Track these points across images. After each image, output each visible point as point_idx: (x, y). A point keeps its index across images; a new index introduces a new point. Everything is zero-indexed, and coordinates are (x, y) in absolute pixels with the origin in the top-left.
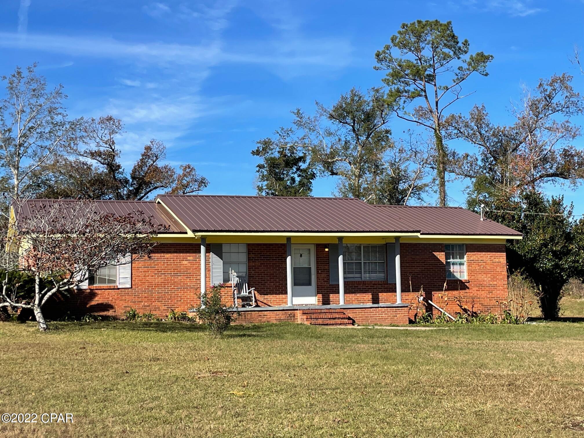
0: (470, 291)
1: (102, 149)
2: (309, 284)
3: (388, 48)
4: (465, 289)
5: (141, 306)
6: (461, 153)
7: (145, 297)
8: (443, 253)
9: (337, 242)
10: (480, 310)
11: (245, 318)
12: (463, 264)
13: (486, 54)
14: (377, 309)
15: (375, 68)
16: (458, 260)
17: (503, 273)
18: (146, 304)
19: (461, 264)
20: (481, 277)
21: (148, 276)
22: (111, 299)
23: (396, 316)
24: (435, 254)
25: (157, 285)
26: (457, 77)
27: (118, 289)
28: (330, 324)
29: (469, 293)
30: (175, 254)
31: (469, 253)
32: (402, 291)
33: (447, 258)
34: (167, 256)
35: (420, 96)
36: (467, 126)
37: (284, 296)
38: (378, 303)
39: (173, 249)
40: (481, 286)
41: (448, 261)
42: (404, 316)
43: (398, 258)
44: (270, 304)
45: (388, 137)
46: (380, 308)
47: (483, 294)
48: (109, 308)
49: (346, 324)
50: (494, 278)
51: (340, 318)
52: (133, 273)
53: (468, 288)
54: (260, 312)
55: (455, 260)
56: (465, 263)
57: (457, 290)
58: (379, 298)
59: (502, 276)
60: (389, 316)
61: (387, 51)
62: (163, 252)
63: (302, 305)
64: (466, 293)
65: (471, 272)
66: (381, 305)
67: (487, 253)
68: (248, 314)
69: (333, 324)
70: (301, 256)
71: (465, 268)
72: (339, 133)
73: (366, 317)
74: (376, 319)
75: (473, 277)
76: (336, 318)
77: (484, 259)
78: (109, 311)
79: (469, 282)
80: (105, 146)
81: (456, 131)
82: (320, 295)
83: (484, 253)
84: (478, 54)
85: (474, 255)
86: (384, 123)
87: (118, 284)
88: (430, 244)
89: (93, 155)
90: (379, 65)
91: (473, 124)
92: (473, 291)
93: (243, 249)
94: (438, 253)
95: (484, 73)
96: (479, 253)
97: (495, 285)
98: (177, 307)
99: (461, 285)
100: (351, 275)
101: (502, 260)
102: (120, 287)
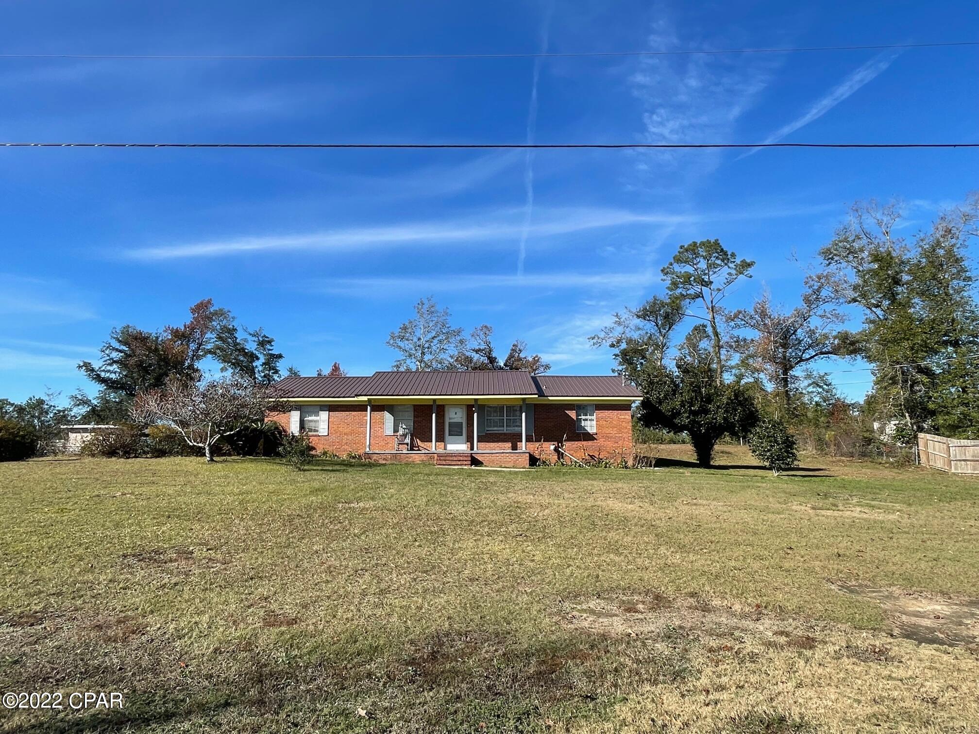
0: (598, 442)
1: (482, 347)
2: (461, 435)
3: (671, 264)
4: (593, 440)
7: (337, 442)
8: (575, 412)
10: (605, 456)
12: (593, 420)
13: (748, 261)
14: (502, 454)
15: (662, 280)
16: (588, 417)
17: (628, 428)
19: (591, 420)
20: (607, 431)
21: (340, 427)
22: (314, 442)
23: (518, 460)
24: (566, 412)
25: (346, 434)
26: (726, 281)
29: (596, 443)
31: (598, 412)
32: (527, 441)
33: (578, 415)
34: (353, 413)
38: (517, 450)
39: (357, 409)
40: (607, 437)
41: (580, 417)
42: (525, 460)
44: (429, 449)
46: (504, 454)
47: (609, 444)
49: (466, 464)
50: (620, 431)
51: (464, 460)
52: (330, 425)
53: (596, 439)
54: (409, 455)
55: (586, 417)
56: (595, 420)
57: (585, 440)
58: (517, 446)
59: (627, 430)
60: (512, 460)
61: (670, 267)
63: (454, 450)
64: (594, 443)
65: (598, 427)
67: (613, 412)
68: (399, 456)
70: (456, 414)
71: (594, 423)
74: (501, 462)
75: (600, 431)
76: (461, 460)
77: (611, 416)
78: (313, 451)
79: (597, 434)
80: (484, 345)
82: (469, 443)
83: (611, 411)
84: (741, 262)
85: (602, 413)
87: (319, 433)
88: (562, 404)
90: (665, 277)
91: (757, 316)
92: (600, 442)
94: (570, 412)
95: (749, 275)
96: (606, 411)
97: (621, 436)
99: (589, 437)
100: (495, 428)
101: (627, 417)
102: (320, 435)
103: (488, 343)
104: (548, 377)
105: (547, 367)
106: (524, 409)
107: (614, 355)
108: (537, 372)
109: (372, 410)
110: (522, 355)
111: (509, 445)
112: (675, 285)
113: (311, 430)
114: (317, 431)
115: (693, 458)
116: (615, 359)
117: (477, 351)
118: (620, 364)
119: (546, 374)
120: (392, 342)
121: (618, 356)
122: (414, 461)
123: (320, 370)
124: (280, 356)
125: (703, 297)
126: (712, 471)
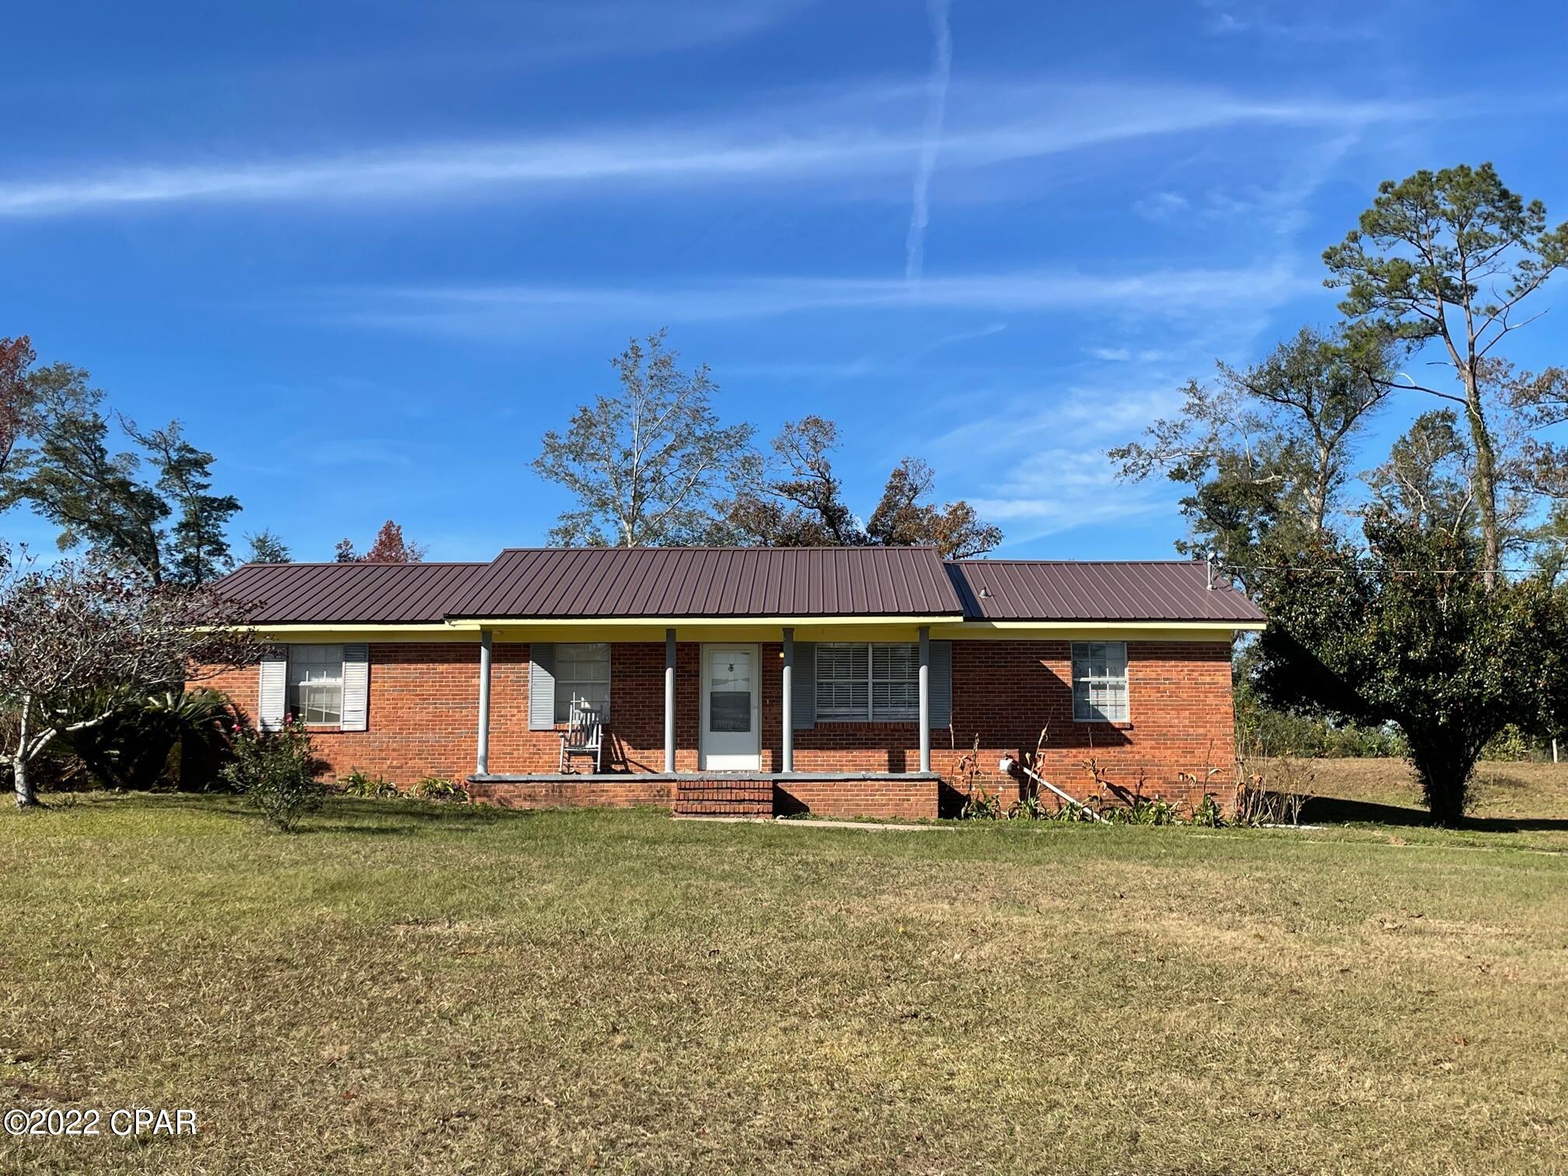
0: (1135, 749)
1: (804, 481)
2: (747, 729)
3: (1355, 238)
4: (1122, 745)
5: (385, 767)
7: (394, 750)
8: (1068, 663)
10: (1158, 792)
12: (1123, 688)
15: (1326, 284)
16: (1108, 679)
17: (1224, 709)
18: (395, 763)
19: (1117, 687)
20: (1163, 718)
21: (402, 708)
22: (326, 751)
23: (908, 800)
24: (1045, 663)
25: (418, 726)
26: (1515, 284)
27: (342, 732)
28: (720, 813)
29: (1131, 752)
30: (458, 665)
31: (1135, 663)
33: (1078, 672)
39: (452, 655)
40: (1163, 738)
41: (1082, 679)
47: (1169, 755)
48: (322, 768)
49: (758, 813)
50: (1199, 719)
51: (754, 800)
52: (372, 702)
53: (1130, 743)
55: (1103, 679)
56: (1127, 686)
58: (904, 761)
59: (1219, 716)
60: (891, 800)
61: (1351, 245)
62: (433, 661)
63: (725, 771)
64: (1124, 752)
65: (1136, 706)
67: (1180, 664)
69: (729, 813)
70: (731, 668)
71: (1125, 696)
75: (1142, 718)
76: (744, 800)
77: (1174, 676)
78: (322, 774)
79: (1132, 728)
80: (812, 473)
82: (768, 753)
83: (1173, 663)
85: (1147, 667)
87: (340, 724)
88: (1033, 643)
90: (1335, 276)
92: (1142, 750)
93: (601, 654)
94: (1053, 663)
96: (1160, 663)
97: (1201, 735)
98: (457, 771)
99: (1110, 736)
100: (843, 710)
101: (1221, 679)
102: (345, 728)
103: (821, 470)
104: (993, 564)
105: (991, 536)
106: (923, 654)
107: (1181, 502)
108: (961, 551)
109: (493, 659)
110: (920, 502)
111: (883, 756)
112: (1363, 296)
113: (316, 716)
114: (336, 718)
115: (1413, 798)
116: (1185, 512)
117: (791, 491)
118: (1201, 526)
119: (991, 557)
120: (549, 461)
121: (1196, 503)
122: (610, 804)
123: (346, 543)
124: (230, 505)
125: (1445, 333)
126: (1469, 836)
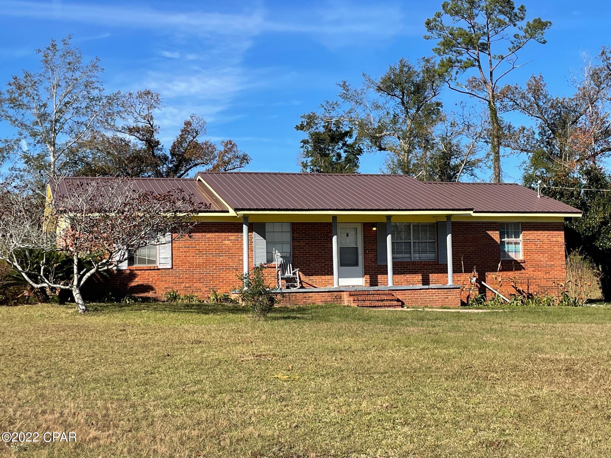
0: (526, 272)
1: (140, 125)
2: (356, 264)
3: (439, 15)
4: (520, 270)
5: (182, 287)
6: (517, 126)
7: (186, 278)
8: (498, 232)
9: (385, 220)
10: (536, 291)
11: (290, 300)
12: (519, 243)
13: (544, 20)
14: (428, 290)
15: (425, 37)
16: (513, 240)
17: (561, 253)
18: (187, 285)
19: (516, 243)
20: (538, 257)
21: (189, 256)
22: (151, 279)
23: (448, 298)
24: (489, 232)
25: (199, 266)
27: (159, 269)
28: (378, 306)
29: (525, 273)
30: (217, 234)
31: (525, 232)
32: (454, 272)
33: (501, 236)
34: (209, 235)
35: (474, 66)
36: (523, 97)
37: (329, 277)
38: (428, 284)
39: (214, 229)
40: (537, 267)
41: (503, 240)
42: (456, 298)
43: (449, 238)
44: (316, 286)
45: (439, 109)
46: (430, 290)
47: (540, 274)
48: (149, 289)
49: (395, 306)
50: (551, 258)
51: (389, 300)
52: (173, 253)
53: (524, 269)
54: (305, 294)
55: (510, 240)
56: (521, 243)
57: (512, 270)
58: (429, 279)
59: (560, 256)
60: (440, 298)
61: (438, 19)
62: (204, 232)
63: (349, 286)
64: (522, 273)
65: (526, 252)
66: (431, 286)
67: (543, 232)
68: (293, 295)
69: (382, 306)
70: (347, 235)
71: (521, 247)
72: (387, 106)
73: (416, 299)
74: (426, 301)
75: (529, 257)
76: (384, 300)
77: (541, 238)
78: (149, 292)
79: (525, 262)
80: (144, 121)
81: (512, 103)
82: (368, 276)
83: (541, 232)
85: (530, 234)
86: (435, 95)
87: (158, 265)
88: (483, 223)
89: (131, 131)
90: (429, 34)
92: (529, 272)
93: (288, 228)
94: (492, 232)
95: (542, 41)
96: (536, 232)
97: (552, 265)
98: (219, 289)
99: (516, 266)
100: (400, 255)
101: (560, 239)
102: (160, 267)
103: (149, 120)
111: (419, 277)
113: (142, 261)
114: (154, 262)
122: (313, 303)
125: (479, 67)
